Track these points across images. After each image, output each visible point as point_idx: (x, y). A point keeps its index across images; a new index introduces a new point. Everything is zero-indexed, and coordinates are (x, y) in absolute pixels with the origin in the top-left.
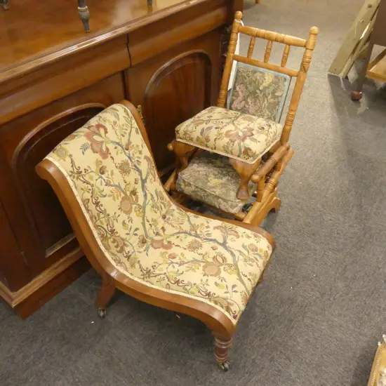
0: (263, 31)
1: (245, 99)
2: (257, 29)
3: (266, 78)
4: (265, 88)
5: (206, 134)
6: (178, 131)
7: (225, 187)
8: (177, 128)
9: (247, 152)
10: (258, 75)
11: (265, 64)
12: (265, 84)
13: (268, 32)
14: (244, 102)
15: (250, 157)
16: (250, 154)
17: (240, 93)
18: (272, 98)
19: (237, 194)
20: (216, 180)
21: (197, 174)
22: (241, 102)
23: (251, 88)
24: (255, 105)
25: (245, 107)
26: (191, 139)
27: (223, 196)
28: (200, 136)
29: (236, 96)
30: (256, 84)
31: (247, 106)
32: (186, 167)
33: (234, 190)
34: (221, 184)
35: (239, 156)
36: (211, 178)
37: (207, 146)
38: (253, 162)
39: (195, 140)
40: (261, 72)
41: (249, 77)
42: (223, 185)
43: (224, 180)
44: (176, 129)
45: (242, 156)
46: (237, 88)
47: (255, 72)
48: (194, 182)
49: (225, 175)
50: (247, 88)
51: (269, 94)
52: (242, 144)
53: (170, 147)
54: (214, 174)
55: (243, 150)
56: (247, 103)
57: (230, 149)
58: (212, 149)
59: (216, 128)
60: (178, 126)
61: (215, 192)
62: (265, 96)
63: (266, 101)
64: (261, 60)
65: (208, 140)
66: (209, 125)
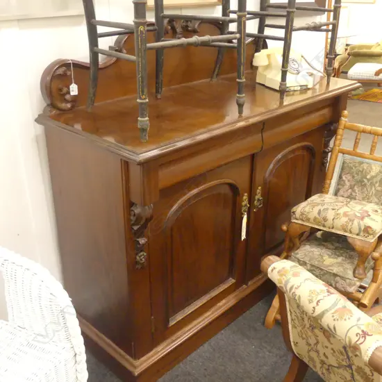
0: (368, 128)
1: (352, 187)
2: (363, 126)
3: (374, 168)
4: (373, 177)
5: (323, 214)
6: (294, 212)
7: (342, 266)
8: (294, 209)
9: (367, 230)
10: (365, 166)
11: (371, 156)
12: (373, 174)
13: (374, 128)
14: (350, 191)
15: (371, 234)
16: (371, 232)
17: (346, 182)
18: (379, 186)
19: (354, 272)
20: (332, 260)
21: (310, 254)
22: (347, 191)
23: (358, 178)
24: (362, 193)
25: (351, 194)
26: (308, 220)
27: (341, 274)
28: (317, 216)
29: (342, 185)
30: (363, 173)
31: (354, 194)
32: (298, 248)
33: (350, 269)
34: (337, 263)
35: (357, 235)
36: (326, 257)
37: (324, 226)
38: (373, 241)
39: (312, 220)
40: (367, 163)
41: (355, 167)
42: (340, 264)
43: (340, 259)
44: (292, 211)
45: (362, 234)
46: (344, 178)
47: (361, 163)
48: (309, 261)
49: (338, 256)
50: (353, 177)
51: (376, 182)
52: (361, 222)
53: (285, 228)
54: (328, 255)
55: (363, 228)
56: (354, 191)
57: (349, 227)
58: (329, 228)
59: (333, 209)
60: (295, 208)
61: (332, 270)
62: (372, 184)
63: (373, 189)
64: (367, 153)
65: (325, 219)
66: (325, 207)
